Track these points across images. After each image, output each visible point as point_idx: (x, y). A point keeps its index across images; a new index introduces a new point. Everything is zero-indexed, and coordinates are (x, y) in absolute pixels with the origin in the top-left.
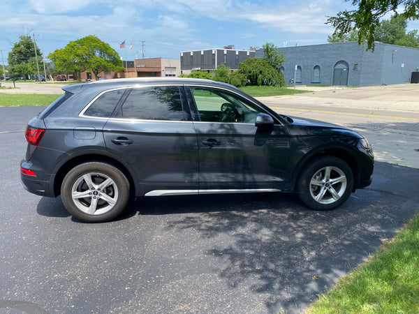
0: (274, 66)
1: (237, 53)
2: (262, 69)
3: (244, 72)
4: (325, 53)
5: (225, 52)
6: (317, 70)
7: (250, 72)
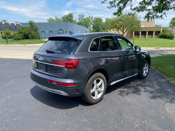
0: (35, 31)
1: (10, 24)
2: (30, 32)
3: (21, 33)
4: (54, 26)
5: (3, 23)
6: (51, 33)
7: (25, 33)
